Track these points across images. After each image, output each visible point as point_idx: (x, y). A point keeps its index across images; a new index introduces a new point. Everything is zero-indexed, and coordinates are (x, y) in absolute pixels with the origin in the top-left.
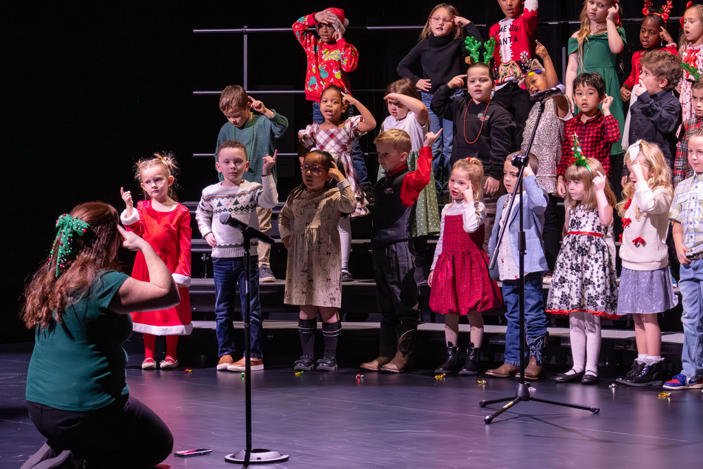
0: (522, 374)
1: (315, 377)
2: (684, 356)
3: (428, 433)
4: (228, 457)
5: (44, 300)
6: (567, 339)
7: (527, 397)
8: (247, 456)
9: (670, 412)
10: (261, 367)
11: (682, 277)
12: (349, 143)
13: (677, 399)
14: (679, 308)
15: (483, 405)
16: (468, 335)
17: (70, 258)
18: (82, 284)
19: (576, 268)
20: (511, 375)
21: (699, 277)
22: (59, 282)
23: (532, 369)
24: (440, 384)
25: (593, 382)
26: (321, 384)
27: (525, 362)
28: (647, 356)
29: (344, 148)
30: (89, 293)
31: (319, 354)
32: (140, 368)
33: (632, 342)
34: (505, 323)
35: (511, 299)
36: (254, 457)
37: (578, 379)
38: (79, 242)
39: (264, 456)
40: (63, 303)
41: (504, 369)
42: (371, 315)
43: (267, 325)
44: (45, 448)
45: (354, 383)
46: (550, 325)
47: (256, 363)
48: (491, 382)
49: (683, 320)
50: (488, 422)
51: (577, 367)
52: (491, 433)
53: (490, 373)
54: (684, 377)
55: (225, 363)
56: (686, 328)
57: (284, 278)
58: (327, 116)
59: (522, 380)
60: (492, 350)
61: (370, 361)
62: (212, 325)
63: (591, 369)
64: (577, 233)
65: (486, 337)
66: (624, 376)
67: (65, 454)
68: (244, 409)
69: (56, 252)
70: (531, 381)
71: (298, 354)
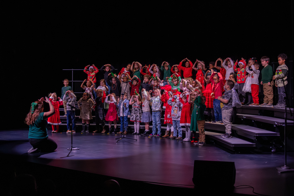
0: (123, 133)
1: (85, 134)
2: (153, 130)
3: (105, 144)
4: (68, 149)
5: (30, 119)
6: (134, 127)
7: (124, 137)
8: (72, 149)
9: (150, 140)
10: (75, 132)
11: (152, 115)
12: (92, 90)
13: (152, 137)
14: (152, 122)
15: (116, 139)
16: (114, 126)
17: (35, 110)
18: (37, 116)
19: (135, 113)
20: (121, 133)
21: (155, 115)
22: (33, 115)
23: (125, 132)
24: (108, 135)
25: (139, 134)
26: (86, 135)
27: (124, 131)
28: (147, 130)
29: (91, 91)
30: (38, 117)
31: (86, 130)
32: (51, 133)
33: (144, 127)
34: (120, 124)
35: (122, 119)
36: (73, 149)
37: (136, 134)
38: (36, 107)
39: (75, 149)
40: (35, 120)
41: (120, 132)
42: (94, 122)
43: (76, 124)
44: (32, 148)
45: (92, 135)
46: (129, 124)
47: (73, 131)
48: (118, 135)
49: (153, 123)
50: (117, 142)
51: (135, 131)
52: (117, 144)
53: (117, 133)
54: (153, 134)
55: (69, 131)
56: (153, 125)
57: (79, 115)
58: (88, 85)
59: (123, 134)
60: (118, 129)
61: (94, 131)
62: (66, 124)
63: (138, 132)
64: (135, 107)
65: (117, 126)
66: (143, 133)
67: (36, 149)
68: (71, 140)
69: (31, 109)
70: (125, 135)
71: (82, 130)
